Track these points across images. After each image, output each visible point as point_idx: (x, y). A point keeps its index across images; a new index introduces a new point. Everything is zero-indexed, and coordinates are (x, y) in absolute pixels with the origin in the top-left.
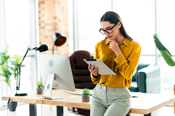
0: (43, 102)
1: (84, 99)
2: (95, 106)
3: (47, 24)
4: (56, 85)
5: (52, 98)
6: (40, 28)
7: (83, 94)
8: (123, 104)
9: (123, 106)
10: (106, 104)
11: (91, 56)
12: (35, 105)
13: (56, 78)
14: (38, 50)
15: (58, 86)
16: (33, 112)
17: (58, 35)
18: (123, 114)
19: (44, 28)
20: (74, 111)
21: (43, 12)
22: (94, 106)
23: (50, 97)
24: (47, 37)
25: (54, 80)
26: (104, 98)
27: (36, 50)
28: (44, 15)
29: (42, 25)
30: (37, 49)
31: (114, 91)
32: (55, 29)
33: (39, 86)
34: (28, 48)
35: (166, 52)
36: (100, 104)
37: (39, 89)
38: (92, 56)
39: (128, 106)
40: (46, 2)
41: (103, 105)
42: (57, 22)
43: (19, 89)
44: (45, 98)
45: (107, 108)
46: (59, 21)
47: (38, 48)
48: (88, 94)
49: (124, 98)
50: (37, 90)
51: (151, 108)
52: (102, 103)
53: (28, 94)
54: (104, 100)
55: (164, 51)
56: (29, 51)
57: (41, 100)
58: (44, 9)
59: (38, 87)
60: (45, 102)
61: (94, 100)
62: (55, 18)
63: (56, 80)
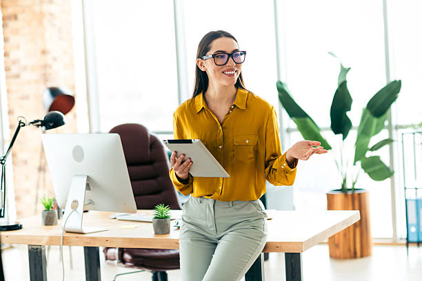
0: (65, 241)
1: (158, 230)
2: (191, 240)
3: (25, 68)
4: (91, 202)
5: (84, 231)
6: (7, 77)
7: (156, 218)
8: (252, 233)
9: (251, 237)
10: (214, 236)
11: (149, 136)
12: (43, 249)
13: (90, 185)
14: (42, 125)
15: (94, 203)
16: (39, 267)
17: (54, 92)
18: (253, 254)
19: (18, 76)
20: (123, 261)
21: (13, 40)
22: (189, 241)
23: (80, 228)
24: (26, 98)
25: (87, 191)
26: (208, 224)
27: (38, 126)
28: (18, 47)
29: (14, 70)
30: (40, 123)
31: (231, 205)
32: (45, 78)
33: (48, 208)
34: (20, 122)
35: (308, 120)
36: (201, 236)
37: (49, 213)
38: (151, 136)
39: (262, 236)
40: (20, 16)
41: (207, 238)
42: (50, 61)
43: (2, 215)
44: (67, 232)
45: (216, 244)
46: (55, 59)
47: (41, 121)
48: (166, 217)
49: (252, 219)
50: (43, 216)
51: (309, 240)
52: (206, 234)
53: (23, 227)
54: (211, 227)
55: (302, 119)
56: (22, 128)
57: (60, 237)
58: (16, 32)
59: (45, 209)
60: (68, 241)
61: (187, 229)
62: (44, 52)
63: (90, 190)
